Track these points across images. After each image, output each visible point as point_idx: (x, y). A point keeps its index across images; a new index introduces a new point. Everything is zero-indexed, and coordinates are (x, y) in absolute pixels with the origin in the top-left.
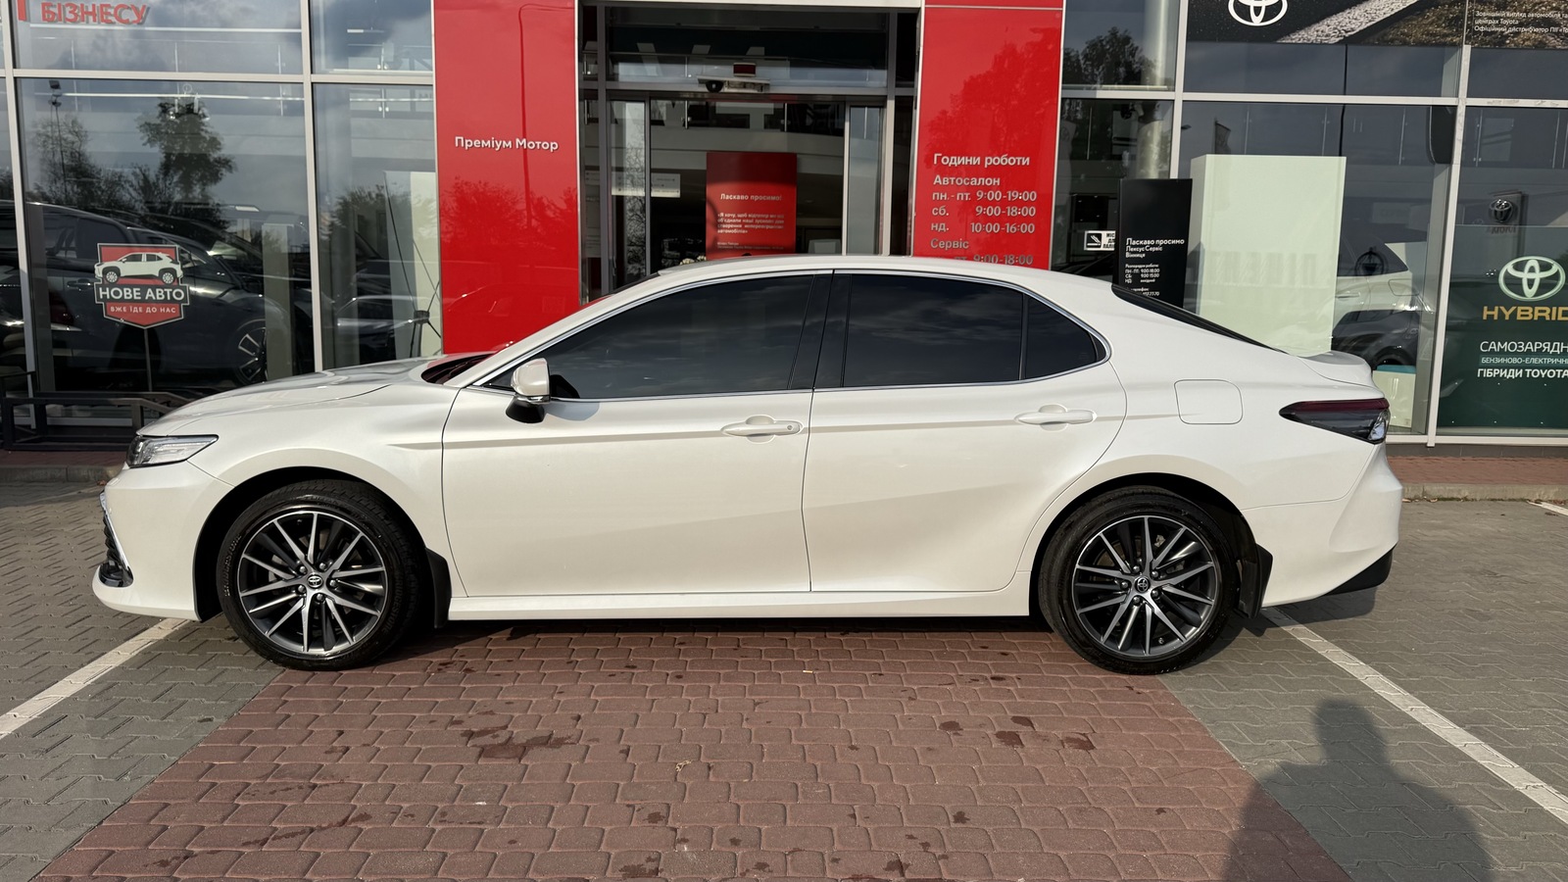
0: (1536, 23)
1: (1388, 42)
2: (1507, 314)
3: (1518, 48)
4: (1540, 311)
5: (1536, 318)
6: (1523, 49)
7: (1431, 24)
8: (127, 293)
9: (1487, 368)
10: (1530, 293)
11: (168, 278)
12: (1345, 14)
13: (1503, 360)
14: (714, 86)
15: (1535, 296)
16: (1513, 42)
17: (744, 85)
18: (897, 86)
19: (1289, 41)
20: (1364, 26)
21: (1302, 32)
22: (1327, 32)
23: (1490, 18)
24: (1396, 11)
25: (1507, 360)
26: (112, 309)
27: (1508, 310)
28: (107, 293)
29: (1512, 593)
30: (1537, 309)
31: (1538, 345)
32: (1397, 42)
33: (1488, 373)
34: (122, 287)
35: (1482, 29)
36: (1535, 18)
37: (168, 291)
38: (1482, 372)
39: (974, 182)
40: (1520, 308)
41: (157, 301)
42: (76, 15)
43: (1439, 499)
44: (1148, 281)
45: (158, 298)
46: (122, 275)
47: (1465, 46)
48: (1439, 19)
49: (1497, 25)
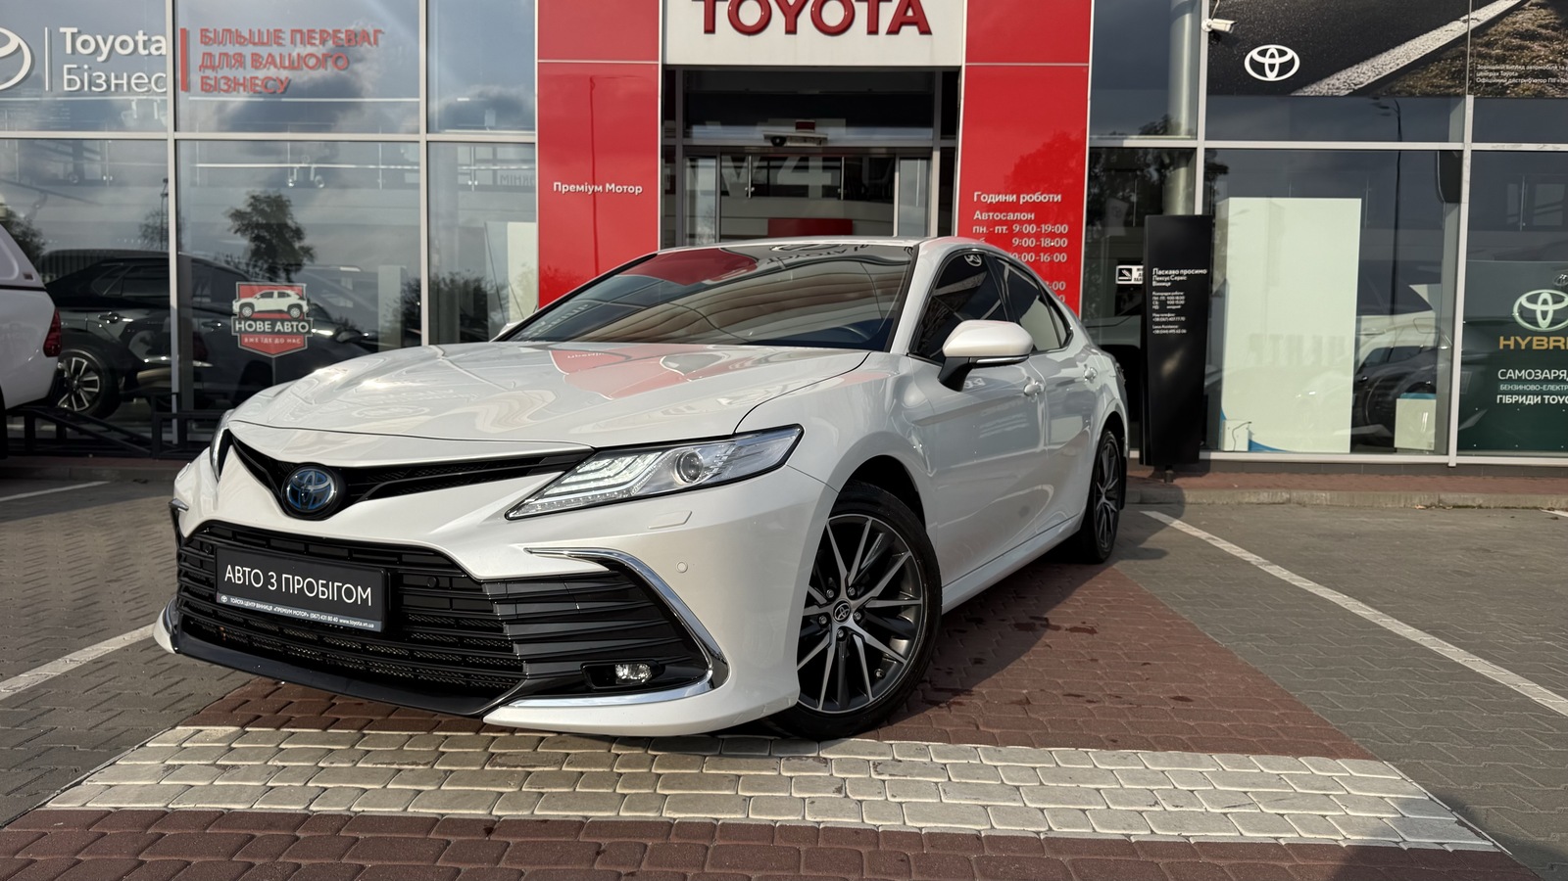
0: (1535, 74)
1: (1395, 93)
2: (1523, 344)
3: (1518, 97)
4: (1555, 341)
5: (1551, 348)
6: (1523, 98)
7: (1435, 77)
8: (259, 326)
9: (1506, 394)
10: (1544, 324)
11: (295, 313)
12: (1354, 69)
13: (1521, 387)
14: (778, 141)
15: (1549, 326)
16: (1514, 92)
17: (805, 139)
18: (942, 138)
19: (1302, 94)
20: (1372, 80)
21: (1314, 86)
22: (1337, 85)
23: (1491, 71)
24: (1401, 65)
25: (1525, 387)
26: (246, 340)
27: (1523, 340)
28: (243, 326)
29: (1501, 562)
30: (1552, 339)
31: (1555, 373)
32: (1403, 94)
33: (1507, 399)
34: (255, 320)
35: (1484, 81)
36: (1533, 70)
37: (295, 324)
38: (1501, 399)
39: (1011, 216)
40: (1535, 338)
41: (284, 333)
42: (229, 86)
43: (1454, 507)
44: (1174, 307)
45: (286, 330)
46: (256, 309)
47: (1468, 96)
48: (1442, 72)
49: (1497, 77)
